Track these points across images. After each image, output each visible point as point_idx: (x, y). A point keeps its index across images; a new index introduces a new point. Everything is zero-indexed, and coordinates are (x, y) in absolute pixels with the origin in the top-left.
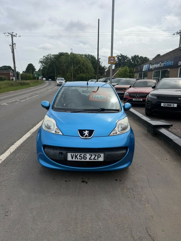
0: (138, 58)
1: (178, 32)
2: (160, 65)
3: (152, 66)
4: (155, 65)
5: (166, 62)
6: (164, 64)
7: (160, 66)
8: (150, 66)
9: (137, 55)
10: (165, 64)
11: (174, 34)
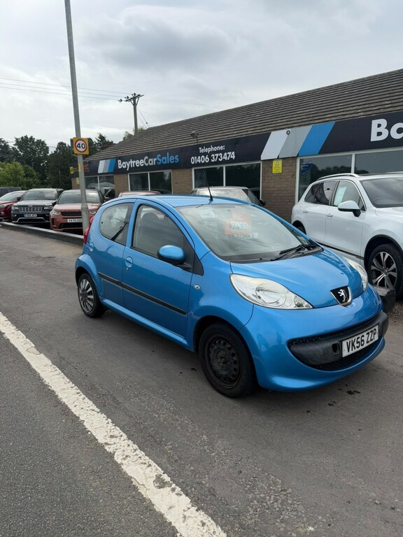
0: (33, 142)
1: (128, 97)
2: (147, 161)
3: (124, 163)
4: (131, 162)
5: (159, 155)
6: (155, 160)
7: (147, 165)
8: (119, 164)
9: (29, 137)
10: (159, 159)
11: (121, 100)
